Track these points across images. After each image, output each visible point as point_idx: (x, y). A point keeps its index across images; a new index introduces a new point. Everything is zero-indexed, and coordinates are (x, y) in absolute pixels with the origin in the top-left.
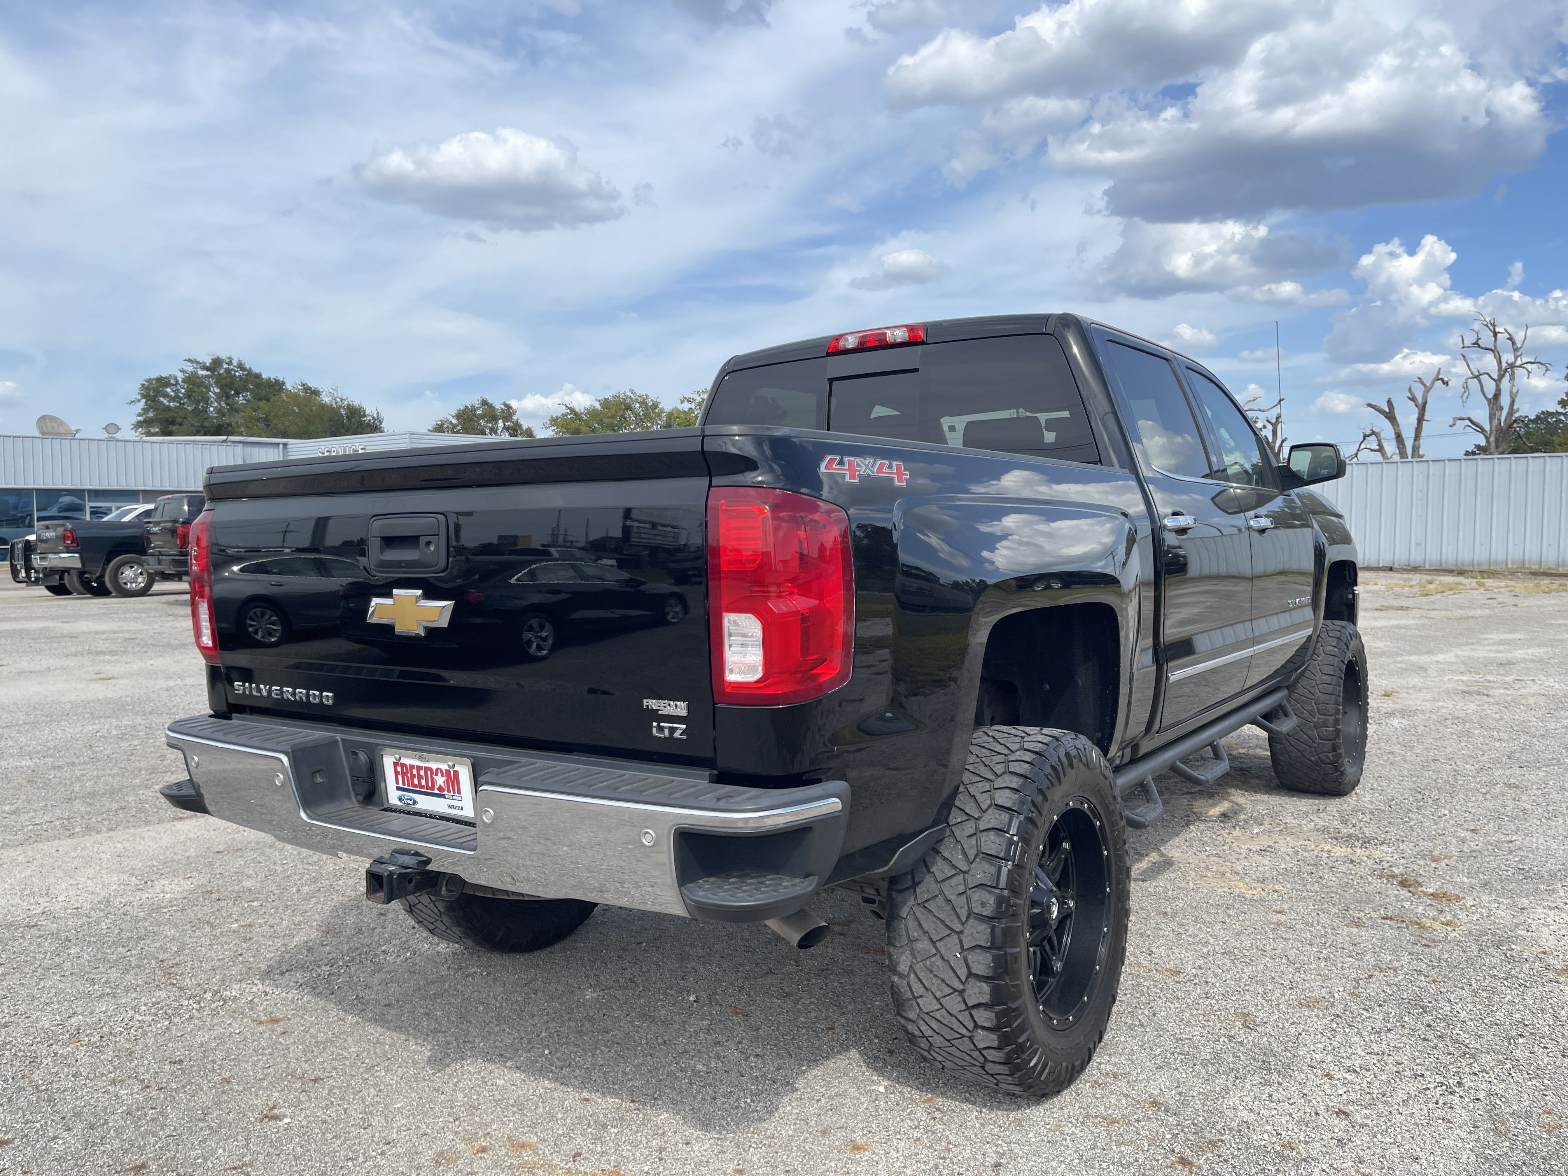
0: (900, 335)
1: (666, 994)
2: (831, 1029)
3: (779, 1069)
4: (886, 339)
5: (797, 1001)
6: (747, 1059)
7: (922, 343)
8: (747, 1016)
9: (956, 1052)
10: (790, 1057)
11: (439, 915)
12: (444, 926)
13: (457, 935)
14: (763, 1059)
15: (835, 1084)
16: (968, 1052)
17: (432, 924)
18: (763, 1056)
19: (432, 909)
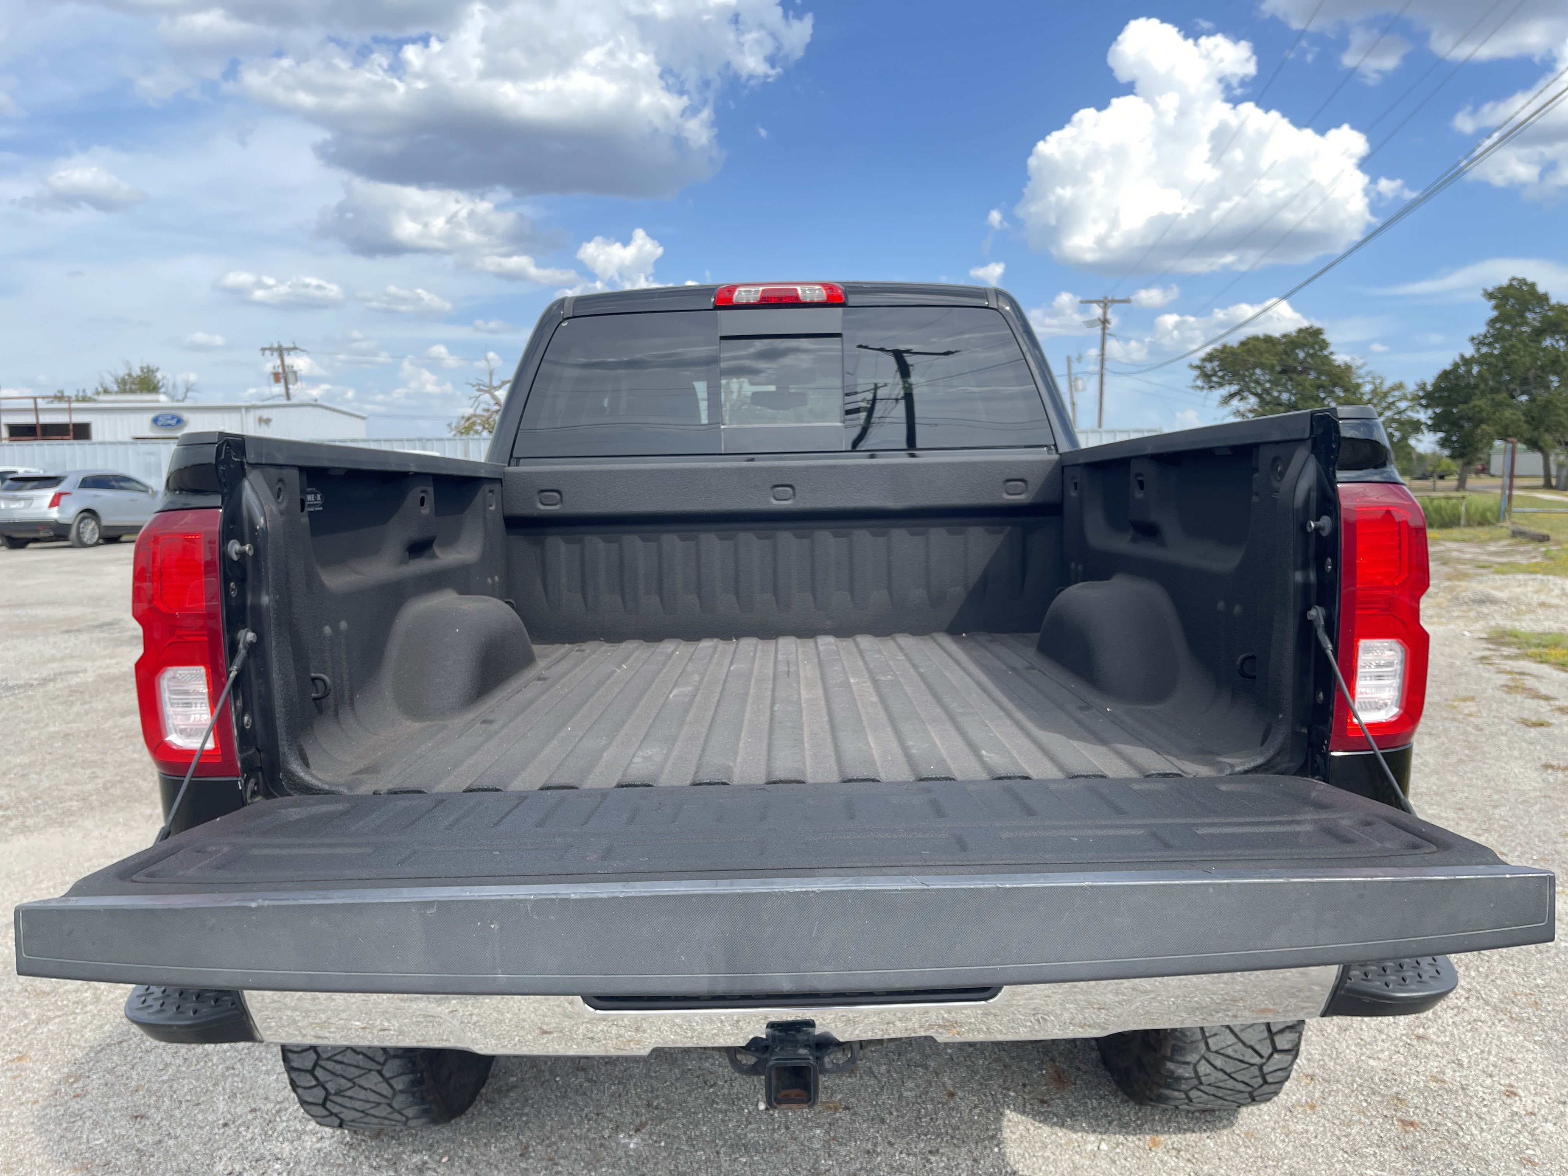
1: (720, 1111)
2: (952, 1095)
3: (975, 1160)
4: (797, 298)
5: (870, 1072)
6: (928, 1161)
7: (844, 305)
8: (846, 1108)
9: (1230, 1083)
10: (964, 1142)
11: (390, 1096)
12: (389, 1110)
13: (406, 1117)
14: (943, 1154)
15: (1052, 1157)
16: (1246, 1080)
17: (363, 1112)
18: (938, 1151)
19: (378, 1090)
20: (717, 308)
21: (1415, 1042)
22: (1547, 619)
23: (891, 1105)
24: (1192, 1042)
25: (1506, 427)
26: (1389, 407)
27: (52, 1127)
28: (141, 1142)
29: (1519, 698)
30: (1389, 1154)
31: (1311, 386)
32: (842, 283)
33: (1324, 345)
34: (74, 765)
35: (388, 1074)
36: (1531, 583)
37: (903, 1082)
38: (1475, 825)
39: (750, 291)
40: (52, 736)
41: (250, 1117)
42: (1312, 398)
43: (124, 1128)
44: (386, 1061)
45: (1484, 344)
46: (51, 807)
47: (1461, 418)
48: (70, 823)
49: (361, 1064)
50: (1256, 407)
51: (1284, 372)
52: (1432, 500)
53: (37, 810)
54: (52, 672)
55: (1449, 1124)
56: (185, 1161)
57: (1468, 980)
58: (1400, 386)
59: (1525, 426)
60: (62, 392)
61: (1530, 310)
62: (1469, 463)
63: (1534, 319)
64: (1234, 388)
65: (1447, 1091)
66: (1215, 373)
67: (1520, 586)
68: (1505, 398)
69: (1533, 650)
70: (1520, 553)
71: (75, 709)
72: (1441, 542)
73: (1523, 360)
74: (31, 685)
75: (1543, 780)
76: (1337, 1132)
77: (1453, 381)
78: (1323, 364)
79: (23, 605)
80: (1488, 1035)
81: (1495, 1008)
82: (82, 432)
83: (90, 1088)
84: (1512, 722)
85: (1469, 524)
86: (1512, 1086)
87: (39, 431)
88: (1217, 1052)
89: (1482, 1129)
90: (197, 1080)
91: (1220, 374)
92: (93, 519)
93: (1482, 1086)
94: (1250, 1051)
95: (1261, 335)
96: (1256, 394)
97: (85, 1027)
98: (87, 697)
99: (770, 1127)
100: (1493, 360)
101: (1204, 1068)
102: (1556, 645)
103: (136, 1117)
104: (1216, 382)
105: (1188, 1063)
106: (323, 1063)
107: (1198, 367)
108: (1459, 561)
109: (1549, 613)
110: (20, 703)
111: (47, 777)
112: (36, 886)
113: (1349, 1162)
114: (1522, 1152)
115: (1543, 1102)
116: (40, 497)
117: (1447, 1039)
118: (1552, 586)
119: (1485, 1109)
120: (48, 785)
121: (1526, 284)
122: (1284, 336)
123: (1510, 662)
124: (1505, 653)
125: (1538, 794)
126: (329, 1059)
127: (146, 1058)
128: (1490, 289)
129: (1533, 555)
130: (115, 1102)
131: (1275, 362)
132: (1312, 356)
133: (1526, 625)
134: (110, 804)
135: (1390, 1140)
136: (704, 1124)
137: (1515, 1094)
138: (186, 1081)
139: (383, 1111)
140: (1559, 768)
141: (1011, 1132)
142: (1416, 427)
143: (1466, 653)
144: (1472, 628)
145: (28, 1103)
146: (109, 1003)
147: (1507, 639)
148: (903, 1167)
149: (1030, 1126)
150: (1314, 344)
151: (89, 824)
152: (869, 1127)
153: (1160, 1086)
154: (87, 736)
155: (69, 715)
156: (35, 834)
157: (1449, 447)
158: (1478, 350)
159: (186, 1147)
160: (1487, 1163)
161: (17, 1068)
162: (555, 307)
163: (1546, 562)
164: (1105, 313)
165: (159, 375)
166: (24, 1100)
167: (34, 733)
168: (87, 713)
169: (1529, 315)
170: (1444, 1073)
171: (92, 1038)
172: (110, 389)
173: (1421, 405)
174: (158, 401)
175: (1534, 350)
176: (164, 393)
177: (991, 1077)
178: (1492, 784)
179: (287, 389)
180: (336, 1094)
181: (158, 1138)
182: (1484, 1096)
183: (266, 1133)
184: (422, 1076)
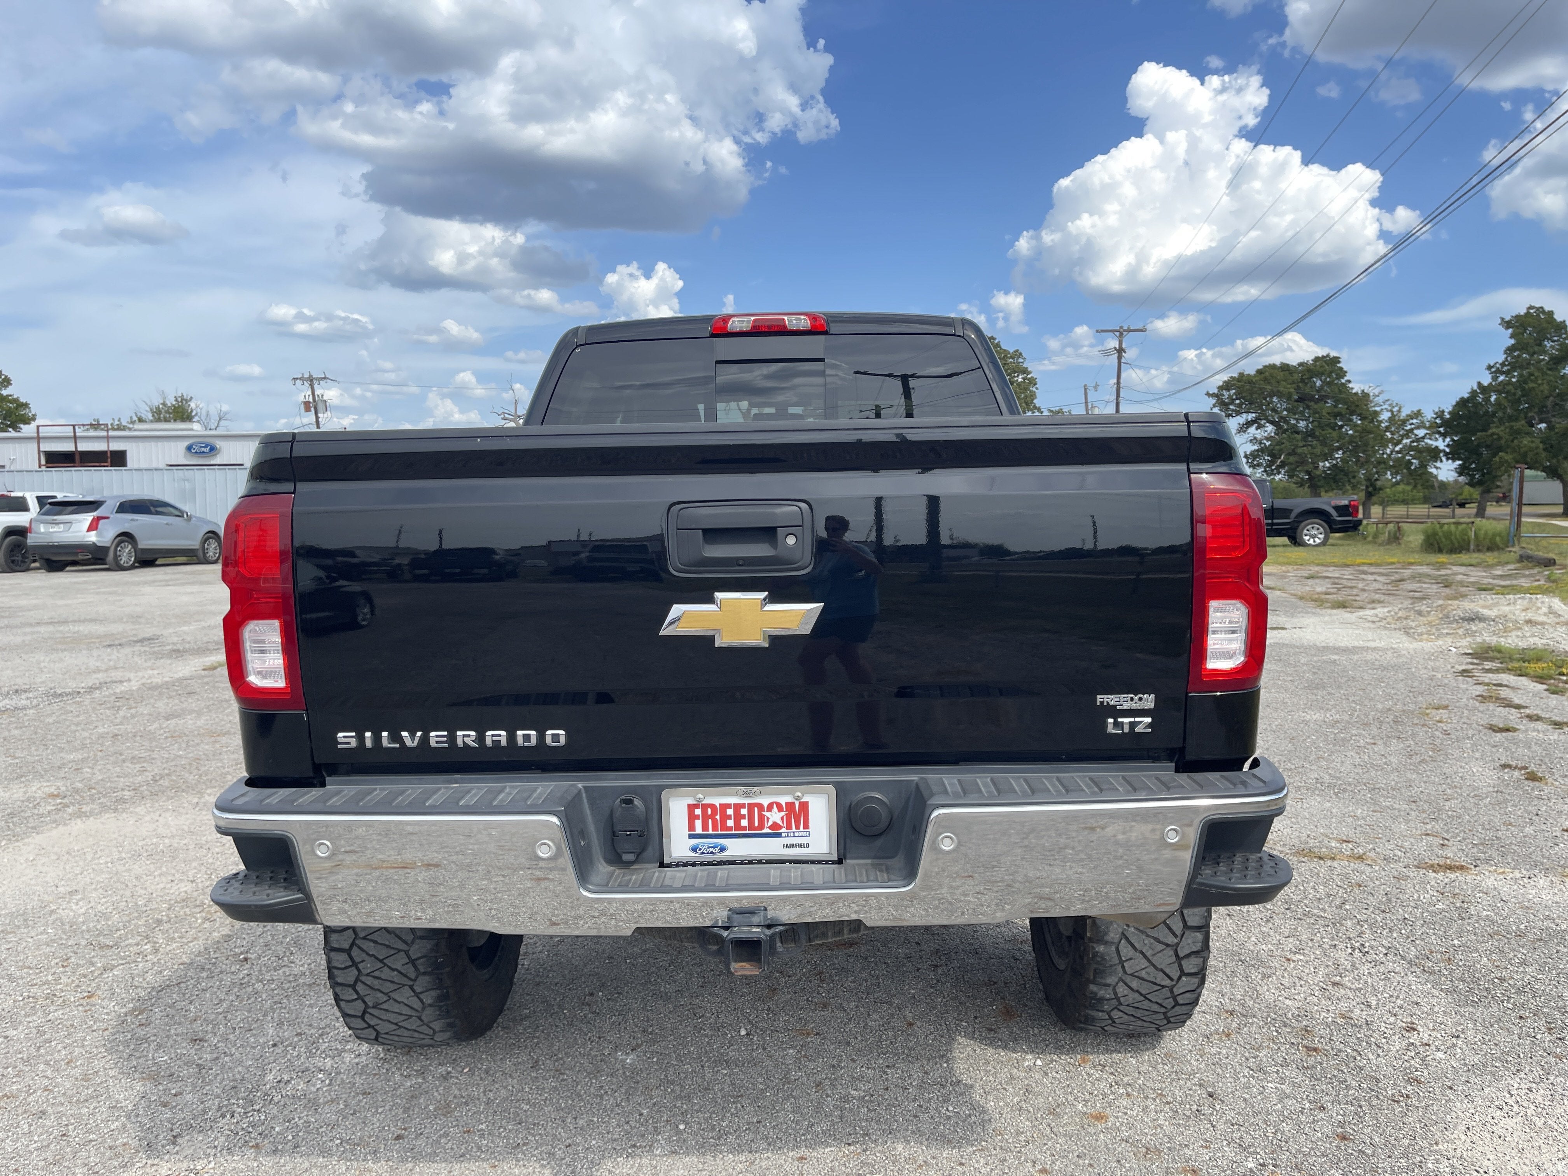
0: (804, 323)
1: (707, 1036)
2: (911, 1024)
3: (926, 1073)
4: (785, 326)
5: (841, 1008)
6: (885, 1073)
7: (825, 333)
8: (817, 1034)
9: (1146, 1004)
10: (917, 1059)
11: (420, 1009)
12: (419, 1023)
13: (433, 1030)
14: (898, 1068)
15: (993, 1071)
16: (1160, 1002)
17: (396, 1024)
18: (894, 1066)
19: (410, 1004)
20: (713, 335)
21: (1330, 988)
22: (1533, 636)
23: (857, 1032)
24: (1111, 966)
25: (1525, 455)
26: (1407, 436)
27: (121, 1048)
28: (201, 1059)
29: (1491, 706)
30: (1291, 1072)
31: (1328, 413)
32: (824, 314)
33: (1342, 373)
34: (124, 761)
35: (418, 989)
36: (1520, 601)
37: (869, 1015)
38: (1424, 815)
39: (743, 321)
40: (102, 736)
41: (296, 1039)
42: (1328, 425)
43: (184, 1048)
44: (417, 977)
45: (1502, 373)
46: (105, 796)
47: (1479, 446)
48: (124, 810)
49: (396, 980)
50: (1273, 434)
51: (1301, 400)
52: (1442, 525)
53: (92, 799)
54: (97, 682)
55: (1349, 1051)
56: (240, 1073)
57: (1390, 939)
58: (1418, 414)
59: (1544, 454)
60: (98, 421)
61: (1548, 339)
62: (1488, 491)
63: (1552, 347)
64: (1251, 416)
65: (1352, 1026)
66: (1232, 402)
67: (1509, 604)
68: (1523, 426)
69: (1517, 665)
70: (1525, 576)
71: (121, 713)
72: (1449, 566)
73: (1541, 388)
74: (79, 693)
75: (1499, 778)
76: (1247, 1054)
77: (1472, 409)
78: (1340, 392)
79: (65, 622)
80: (1399, 983)
81: (1410, 962)
82: (118, 459)
83: (153, 1019)
84: (1481, 728)
85: (1478, 550)
86: (1413, 1023)
87: (77, 458)
88: (1132, 975)
89: (1379, 1055)
90: (249, 1012)
91: (1238, 402)
92: (129, 543)
93: (1385, 1023)
94: (1161, 974)
95: (1278, 363)
96: (1272, 423)
97: (147, 972)
98: (131, 702)
99: (750, 1048)
100: (1510, 387)
101: (1122, 990)
102: (1539, 660)
103: (196, 1040)
104: (1233, 410)
105: (1108, 985)
106: (363, 978)
107: (1213, 395)
108: (1462, 584)
109: (1534, 629)
110: (68, 708)
111: (99, 770)
112: (96, 861)
113: (1253, 1077)
114: (1411, 1073)
115: (1439, 1036)
116: (79, 521)
117: (1361, 986)
118: (1540, 605)
119: (1384, 1041)
120: (100, 778)
121: (1543, 312)
122: (1301, 364)
123: (1490, 675)
124: (1487, 667)
125: (1491, 789)
126: (368, 975)
127: (202, 995)
128: (1508, 318)
129: (1537, 578)
130: (176, 1029)
131: (1292, 390)
132: (1329, 384)
133: (1513, 641)
134: (160, 794)
135: (1293, 1061)
136: (692, 1045)
137: (1415, 1030)
138: (239, 1013)
139: (413, 1024)
140: (1516, 768)
141: (960, 1052)
142: (1435, 454)
143: (1449, 667)
144: (1458, 644)
145: (99, 1030)
146: (167, 954)
147: (1491, 654)
148: (863, 1078)
149: (976, 1048)
150: (1331, 372)
151: (141, 810)
152: (835, 1049)
153: (1087, 1008)
154: (135, 736)
155: (116, 718)
156: (91, 819)
157: (1468, 474)
158: (1495, 378)
159: (241, 1063)
160: (1378, 1081)
161: (87, 1003)
162: (570, 335)
163: (1548, 585)
164: (1121, 343)
165: (193, 405)
166: (95, 1027)
167: (85, 734)
168: (133, 716)
169: (1548, 344)
170: (1352, 1012)
171: (153, 981)
172: (144, 417)
173: (1439, 433)
174: (192, 430)
175: (1552, 378)
176: (198, 421)
177: (947, 1012)
178: (1449, 780)
179: (317, 418)
180: (374, 1007)
181: (215, 1055)
182: (1386, 1030)
183: (311, 1052)
184: (447, 992)
